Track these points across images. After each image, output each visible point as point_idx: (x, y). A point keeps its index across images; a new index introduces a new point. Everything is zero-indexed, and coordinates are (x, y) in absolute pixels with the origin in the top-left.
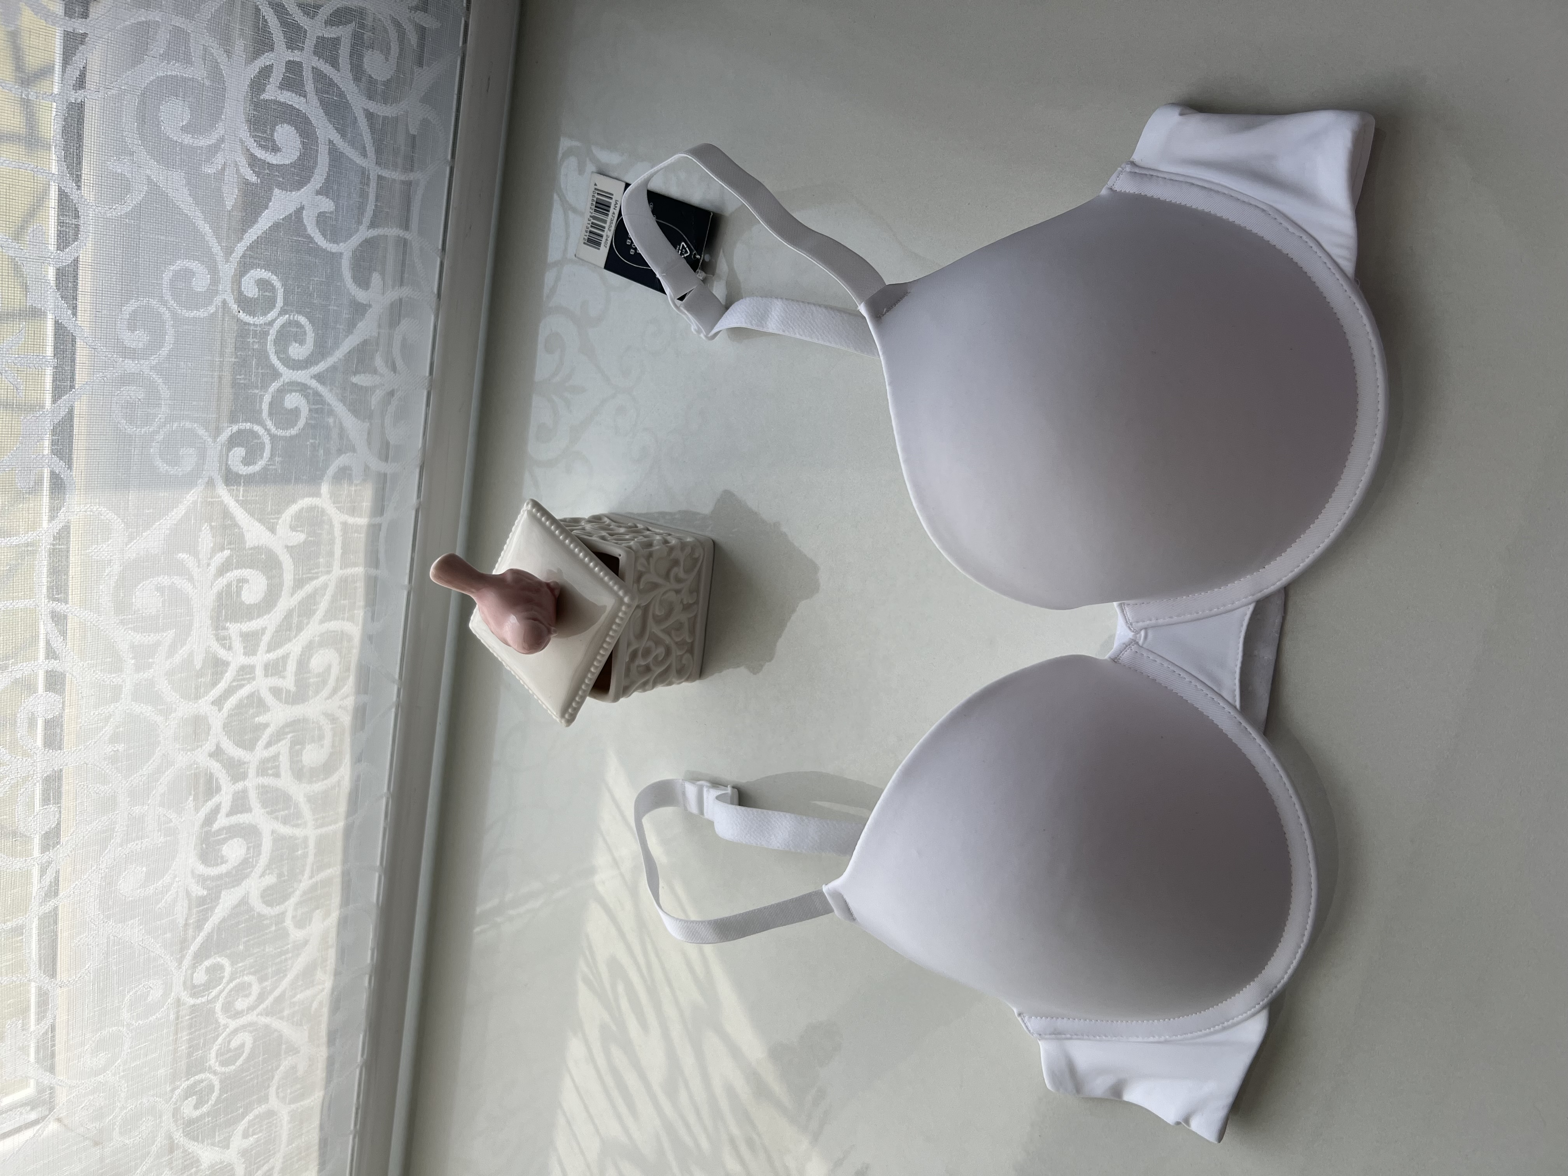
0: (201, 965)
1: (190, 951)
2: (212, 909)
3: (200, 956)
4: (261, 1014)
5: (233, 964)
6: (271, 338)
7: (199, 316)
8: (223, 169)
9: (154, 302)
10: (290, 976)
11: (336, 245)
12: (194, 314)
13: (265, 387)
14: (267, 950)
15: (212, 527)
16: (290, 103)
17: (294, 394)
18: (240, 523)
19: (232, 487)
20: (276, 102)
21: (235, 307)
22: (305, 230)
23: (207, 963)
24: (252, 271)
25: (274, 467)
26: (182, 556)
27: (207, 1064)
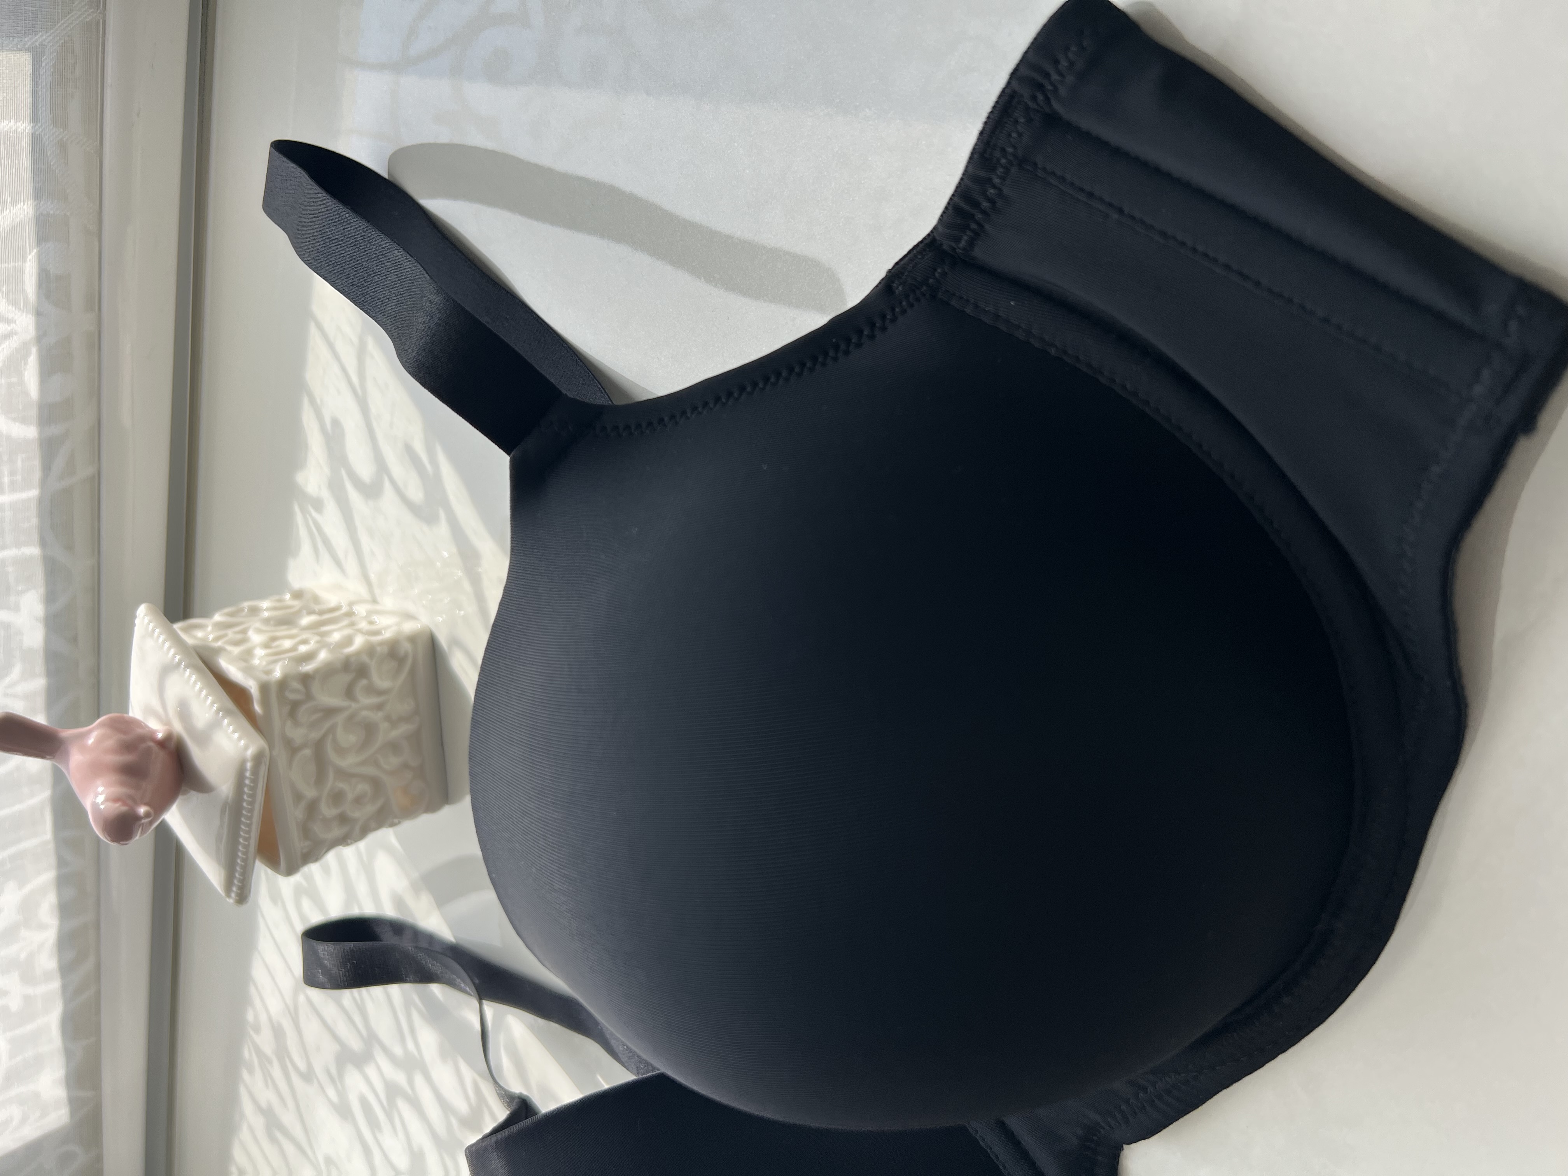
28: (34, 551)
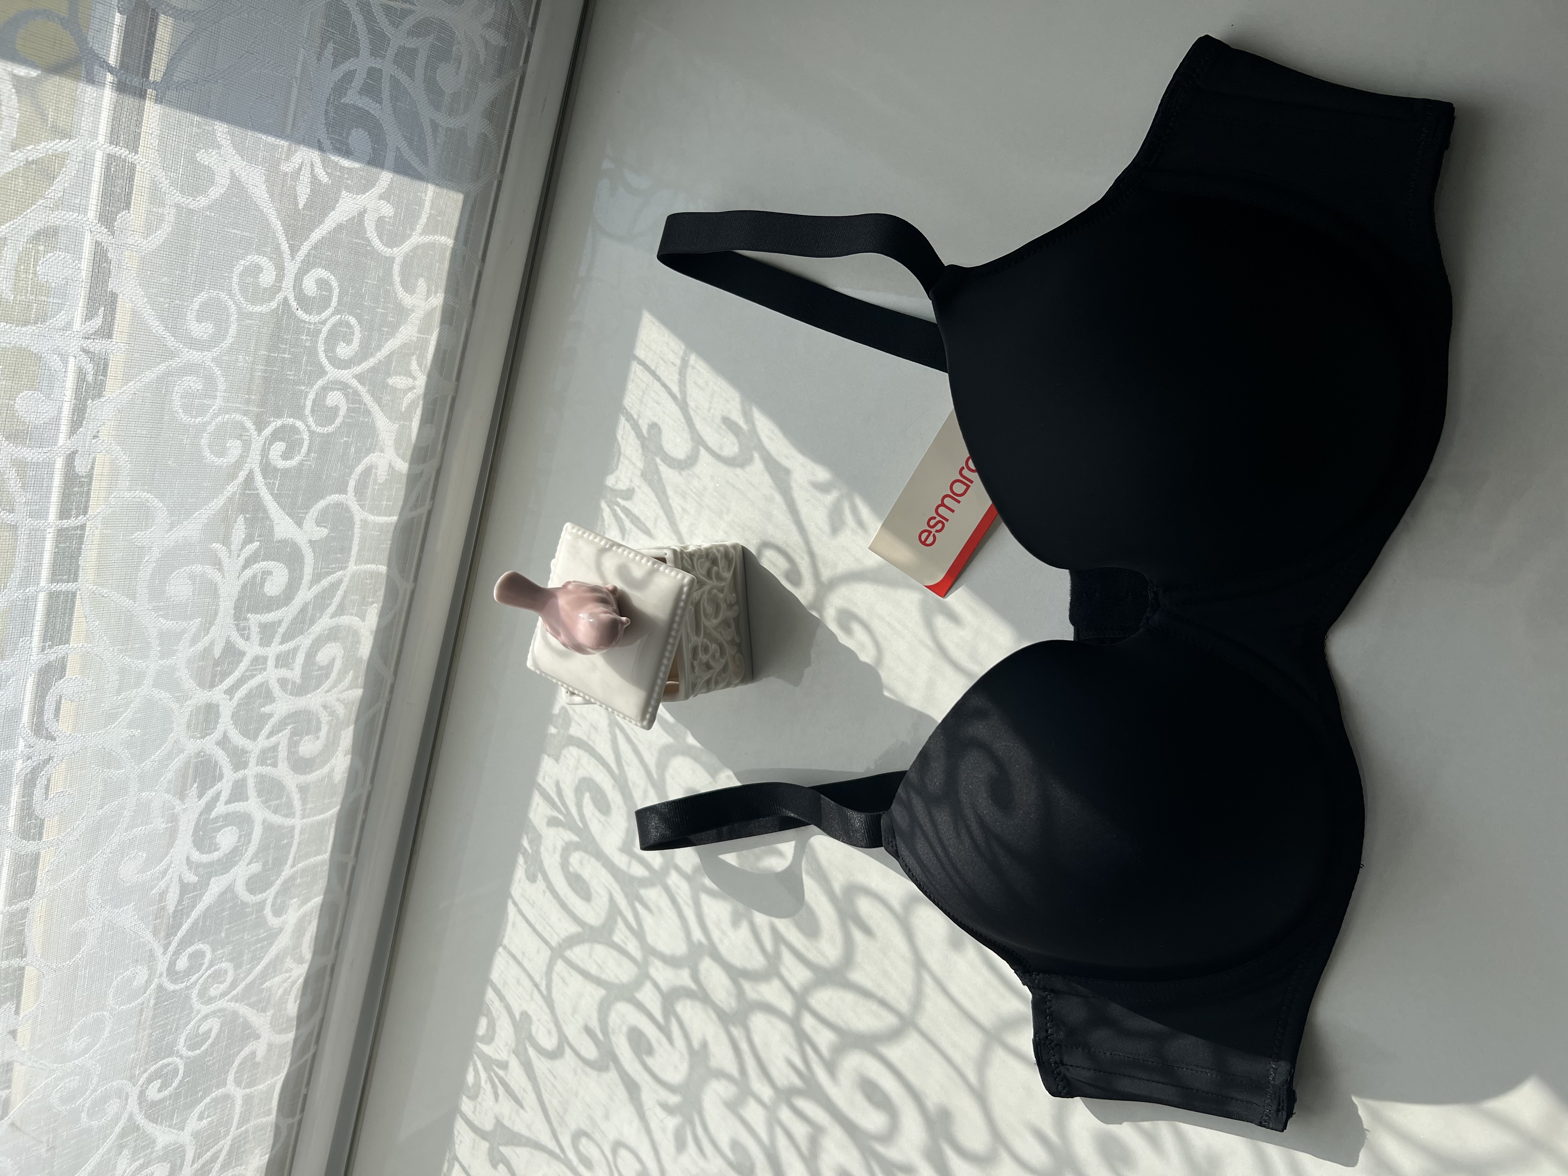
0: (185, 951)
1: (176, 937)
2: (201, 895)
3: (185, 943)
4: (231, 1000)
5: (214, 951)
6: (323, 336)
7: (261, 311)
8: (300, 169)
9: (223, 296)
10: (263, 963)
11: (390, 250)
12: (258, 309)
13: (311, 385)
14: (245, 938)
15: (246, 519)
16: (367, 108)
17: (335, 392)
18: (272, 516)
19: (269, 481)
20: (354, 107)
21: (294, 304)
22: (366, 233)
23: (190, 950)
24: (313, 270)
25: (309, 463)
26: (217, 546)
27: (176, 1048)
28: (383, 569)
